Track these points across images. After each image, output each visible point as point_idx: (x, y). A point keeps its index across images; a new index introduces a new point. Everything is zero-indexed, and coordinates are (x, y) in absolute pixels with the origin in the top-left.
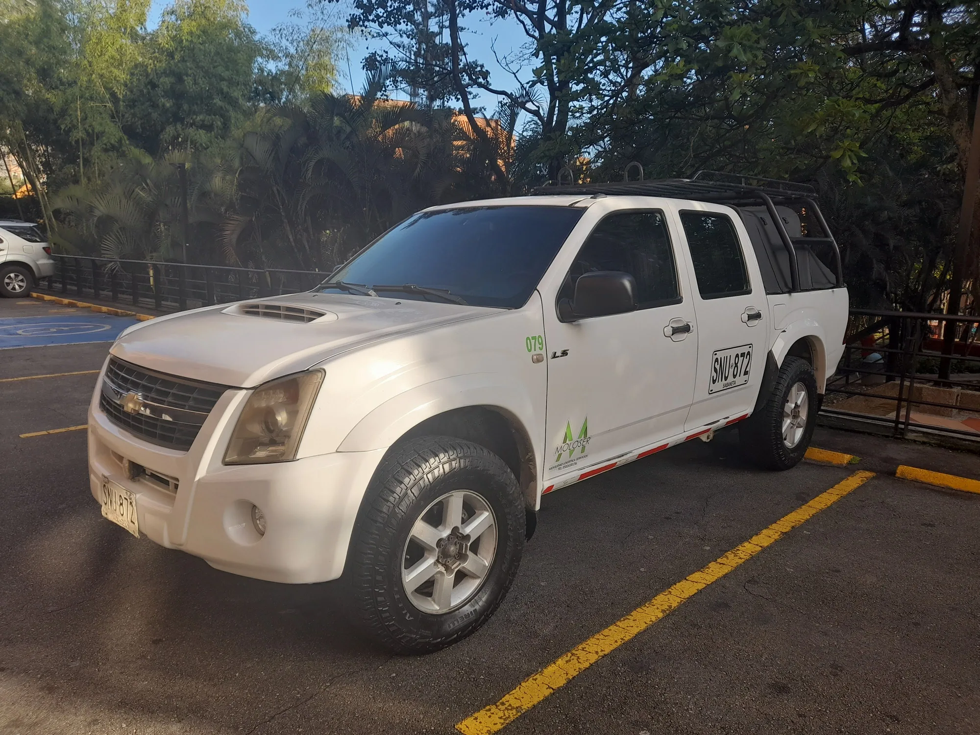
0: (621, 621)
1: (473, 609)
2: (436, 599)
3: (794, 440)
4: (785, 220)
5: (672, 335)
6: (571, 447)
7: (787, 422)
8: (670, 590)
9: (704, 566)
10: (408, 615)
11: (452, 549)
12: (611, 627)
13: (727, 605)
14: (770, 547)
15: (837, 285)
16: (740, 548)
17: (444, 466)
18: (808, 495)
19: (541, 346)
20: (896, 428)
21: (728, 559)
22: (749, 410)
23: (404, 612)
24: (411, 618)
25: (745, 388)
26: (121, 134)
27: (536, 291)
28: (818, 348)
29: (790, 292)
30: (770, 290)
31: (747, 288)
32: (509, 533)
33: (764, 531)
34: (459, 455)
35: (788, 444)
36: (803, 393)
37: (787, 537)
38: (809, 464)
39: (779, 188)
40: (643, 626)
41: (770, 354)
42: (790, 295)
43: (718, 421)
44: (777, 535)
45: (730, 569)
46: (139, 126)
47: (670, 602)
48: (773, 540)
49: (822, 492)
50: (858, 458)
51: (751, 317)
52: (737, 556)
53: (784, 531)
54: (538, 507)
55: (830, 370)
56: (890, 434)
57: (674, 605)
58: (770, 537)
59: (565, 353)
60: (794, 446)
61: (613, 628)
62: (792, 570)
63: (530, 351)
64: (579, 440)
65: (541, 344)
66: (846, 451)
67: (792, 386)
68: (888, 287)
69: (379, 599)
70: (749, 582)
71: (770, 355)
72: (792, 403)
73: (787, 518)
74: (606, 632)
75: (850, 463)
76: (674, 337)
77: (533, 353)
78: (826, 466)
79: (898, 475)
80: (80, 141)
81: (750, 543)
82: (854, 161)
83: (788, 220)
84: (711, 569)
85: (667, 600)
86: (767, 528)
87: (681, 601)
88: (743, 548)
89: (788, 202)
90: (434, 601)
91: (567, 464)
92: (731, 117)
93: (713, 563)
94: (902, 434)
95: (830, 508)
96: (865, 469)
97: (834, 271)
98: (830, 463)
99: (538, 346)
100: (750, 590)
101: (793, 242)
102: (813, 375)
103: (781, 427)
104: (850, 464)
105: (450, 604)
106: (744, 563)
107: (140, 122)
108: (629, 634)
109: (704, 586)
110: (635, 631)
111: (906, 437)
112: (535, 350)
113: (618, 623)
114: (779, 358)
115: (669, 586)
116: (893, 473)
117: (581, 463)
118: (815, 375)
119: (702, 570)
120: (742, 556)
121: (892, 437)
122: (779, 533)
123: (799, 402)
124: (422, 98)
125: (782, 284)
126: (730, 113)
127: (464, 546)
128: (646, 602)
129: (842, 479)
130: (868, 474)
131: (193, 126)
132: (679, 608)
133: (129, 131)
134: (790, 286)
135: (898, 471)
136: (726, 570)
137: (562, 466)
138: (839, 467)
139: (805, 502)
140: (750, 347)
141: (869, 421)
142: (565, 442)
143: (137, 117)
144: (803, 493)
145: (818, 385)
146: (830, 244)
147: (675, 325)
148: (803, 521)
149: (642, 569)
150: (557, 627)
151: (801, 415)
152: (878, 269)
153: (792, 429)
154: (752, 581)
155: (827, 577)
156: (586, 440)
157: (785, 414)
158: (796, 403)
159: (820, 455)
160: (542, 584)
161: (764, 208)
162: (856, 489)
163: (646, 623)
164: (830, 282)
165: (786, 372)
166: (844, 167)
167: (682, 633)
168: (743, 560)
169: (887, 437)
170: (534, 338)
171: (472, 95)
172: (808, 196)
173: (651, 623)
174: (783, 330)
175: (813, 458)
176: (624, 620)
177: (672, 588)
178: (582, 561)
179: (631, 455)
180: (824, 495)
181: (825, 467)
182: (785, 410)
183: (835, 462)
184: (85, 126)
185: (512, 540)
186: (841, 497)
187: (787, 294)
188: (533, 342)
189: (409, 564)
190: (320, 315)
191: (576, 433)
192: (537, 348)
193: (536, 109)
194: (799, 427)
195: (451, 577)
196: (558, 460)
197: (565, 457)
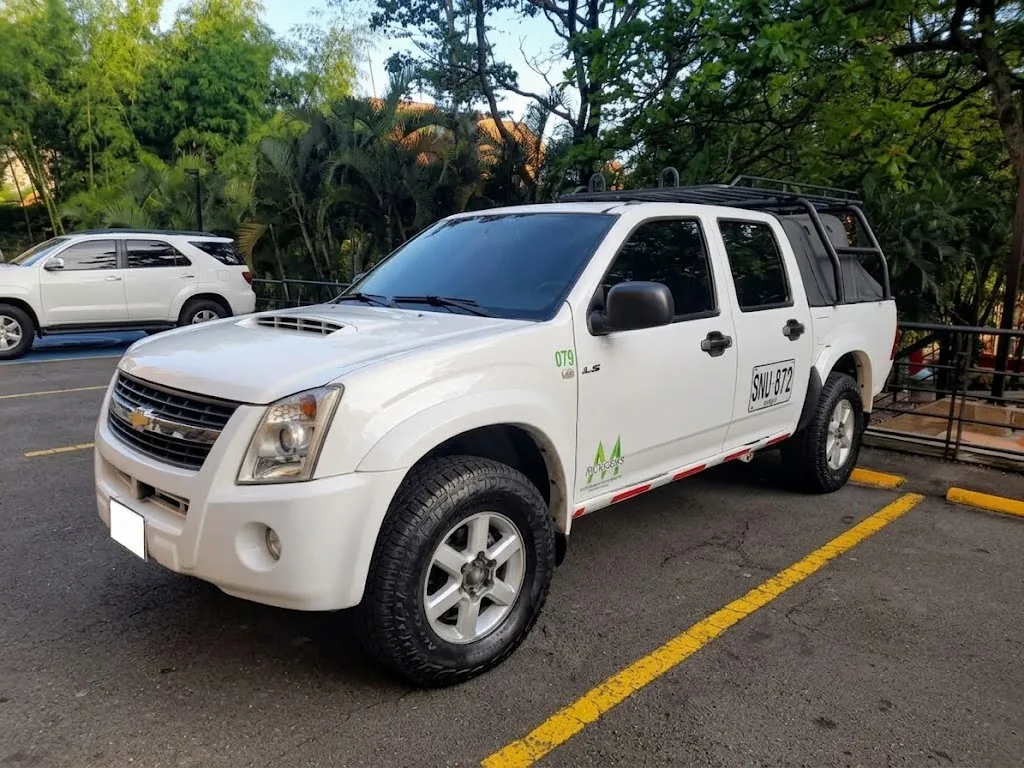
0: (657, 652)
1: (500, 638)
2: (460, 628)
3: (838, 463)
4: (828, 228)
5: (711, 349)
6: (603, 469)
7: (832, 442)
8: (707, 620)
9: (744, 594)
10: (431, 644)
11: (478, 575)
12: (646, 657)
14: (815, 574)
15: (885, 298)
16: (782, 574)
17: (469, 487)
18: (854, 519)
19: (571, 361)
20: (948, 448)
21: (769, 586)
22: (790, 428)
23: (426, 641)
24: (434, 648)
25: (787, 405)
26: (133, 138)
27: (566, 303)
28: (864, 364)
29: (834, 304)
30: (813, 303)
31: (789, 300)
32: (538, 559)
33: (808, 558)
35: (832, 465)
36: (849, 411)
37: (832, 564)
38: (855, 486)
39: (823, 195)
40: (679, 658)
42: (834, 307)
43: (758, 441)
44: (821, 561)
45: (771, 597)
46: (152, 131)
47: (708, 632)
48: (818, 567)
49: (869, 515)
50: (907, 480)
51: (793, 331)
52: (778, 583)
53: (830, 557)
54: (568, 533)
55: (877, 388)
56: (941, 455)
57: (713, 635)
58: (814, 563)
59: (596, 368)
60: (839, 468)
63: (559, 366)
64: (611, 462)
65: (572, 358)
66: (894, 472)
67: (836, 404)
69: (400, 627)
70: (791, 611)
71: (813, 371)
72: (836, 422)
73: (832, 543)
77: (563, 367)
79: (948, 498)
80: (90, 146)
81: (793, 569)
82: (902, 167)
83: (831, 227)
84: (752, 597)
85: (705, 629)
86: (811, 554)
87: (721, 631)
88: (785, 575)
89: (833, 210)
90: (458, 629)
91: (598, 486)
92: (771, 119)
93: (753, 590)
94: (953, 455)
95: (877, 533)
96: (915, 492)
98: (877, 485)
99: (568, 360)
100: (793, 620)
101: (838, 252)
102: (859, 393)
103: (825, 448)
104: (899, 486)
105: (474, 633)
106: (786, 591)
107: (152, 127)
108: (665, 666)
109: (745, 615)
110: (671, 663)
111: (958, 458)
112: (565, 365)
114: (824, 374)
115: (707, 615)
116: (943, 496)
117: (613, 486)
118: (861, 393)
119: (741, 599)
120: (784, 584)
121: (942, 458)
122: (824, 559)
123: (844, 421)
125: (825, 296)
127: (490, 572)
129: (890, 502)
130: (917, 497)
131: (208, 130)
132: (718, 638)
133: (140, 135)
134: (835, 298)
135: (949, 494)
136: (767, 598)
137: (594, 488)
138: (886, 490)
140: (792, 363)
141: (918, 441)
142: (596, 461)
144: (850, 517)
145: (864, 403)
146: (877, 254)
147: (713, 339)
148: (848, 547)
149: (679, 597)
151: (846, 433)
153: (837, 450)
154: (796, 610)
155: (875, 606)
156: (619, 461)
157: (829, 434)
158: (841, 422)
161: (807, 215)
162: (907, 513)
163: (683, 655)
164: (876, 294)
165: (831, 389)
166: (890, 174)
168: (785, 588)
169: (938, 458)
170: (564, 352)
171: (499, 98)
172: (853, 203)
173: (688, 654)
174: (827, 345)
175: (859, 480)
176: (660, 651)
177: (711, 617)
179: (666, 476)
180: (871, 519)
181: (872, 489)
182: (829, 430)
183: (882, 484)
184: (95, 130)
185: (540, 565)
186: (890, 521)
187: (831, 307)
188: (562, 355)
189: (432, 590)
190: (339, 328)
191: (608, 454)
192: (567, 364)
193: (566, 112)
194: (843, 446)
195: (476, 605)
196: (590, 481)
197: (597, 478)
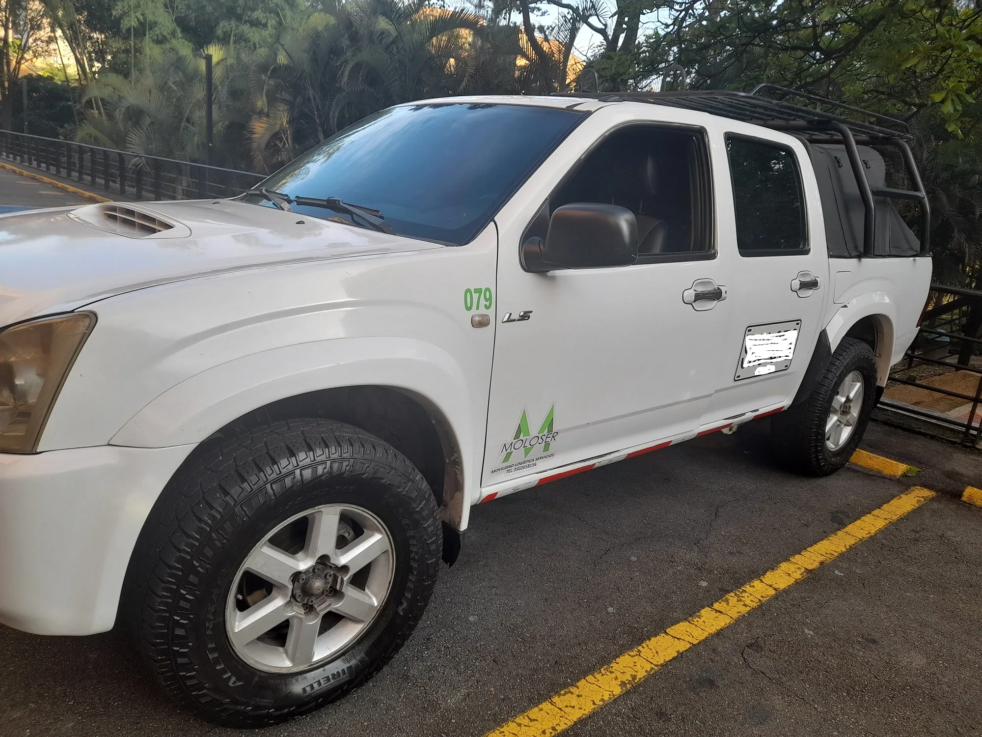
0: (559, 696)
1: (348, 665)
2: (290, 652)
3: (838, 442)
4: (866, 163)
5: (694, 302)
6: (527, 444)
7: (833, 419)
8: (640, 648)
9: (694, 613)
10: (234, 679)
11: (318, 584)
12: (544, 704)
13: (712, 683)
14: (787, 591)
15: (921, 253)
16: (747, 588)
17: (303, 472)
18: (848, 516)
19: (488, 304)
20: (966, 434)
21: (728, 604)
22: (785, 401)
23: (225, 676)
24: (239, 683)
25: (784, 375)
26: (174, 25)
27: (492, 223)
28: (886, 331)
29: (859, 257)
30: (833, 253)
31: (804, 246)
32: (412, 564)
33: (784, 566)
34: (332, 456)
35: (830, 445)
36: (858, 385)
37: (813, 577)
38: (854, 471)
39: (864, 122)
40: (589, 708)
41: (823, 333)
42: (860, 260)
43: (743, 414)
44: (799, 572)
45: (728, 622)
46: (193, 19)
47: (635, 668)
48: (792, 581)
49: (864, 513)
50: (915, 469)
51: (805, 286)
52: (741, 600)
53: (810, 567)
54: (464, 526)
55: (896, 357)
56: (958, 441)
57: (641, 674)
58: (789, 575)
59: (525, 316)
60: (837, 449)
61: (546, 706)
62: (811, 633)
63: (469, 309)
64: (540, 436)
65: (490, 299)
66: (901, 458)
67: (846, 376)
68: (967, 259)
69: (180, 660)
70: (750, 646)
71: (823, 336)
72: (842, 396)
73: (816, 547)
74: (534, 713)
75: (904, 475)
76: (699, 305)
77: (474, 311)
78: (875, 476)
79: (964, 499)
80: (132, 30)
81: (762, 581)
82: (958, 107)
83: (870, 163)
84: (703, 619)
85: (632, 665)
86: (787, 560)
87: (652, 669)
88: (751, 589)
89: (873, 142)
90: (286, 653)
91: (520, 466)
92: (817, 48)
93: (707, 609)
94: (973, 442)
95: (872, 538)
96: (924, 486)
97: (921, 235)
98: (880, 472)
99: (483, 302)
100: (750, 659)
101: (873, 193)
102: (874, 364)
103: (825, 426)
104: (906, 476)
105: (312, 657)
106: (748, 613)
107: (193, 15)
108: (566, 721)
109: (689, 646)
110: (575, 715)
111: (978, 446)
112: (478, 309)
113: (556, 699)
114: (834, 340)
115: (640, 641)
116: (959, 495)
117: (542, 465)
118: (877, 365)
119: (690, 618)
120: (748, 602)
121: (959, 444)
122: (803, 570)
123: (852, 395)
124: (487, 11)
125: (850, 245)
126: (817, 44)
127: (339, 580)
128: (602, 666)
129: (893, 497)
130: (927, 493)
131: (247, 23)
132: (646, 680)
133: (181, 22)
134: (862, 250)
135: (964, 494)
136: (722, 622)
137: (513, 468)
138: (891, 479)
139: (842, 525)
140: (798, 324)
141: (933, 421)
142: (517, 436)
143: (192, 9)
144: (842, 512)
145: (879, 375)
146: (920, 200)
147: (700, 289)
148: (836, 554)
149: (610, 610)
150: (468, 695)
151: (852, 410)
152: (958, 236)
153: (839, 428)
154: (755, 646)
155: (859, 650)
156: (551, 436)
157: (832, 409)
158: (848, 396)
159: (869, 461)
160: (471, 619)
161: (843, 147)
162: (909, 513)
163: (594, 703)
164: (912, 249)
165: (840, 358)
166: (943, 114)
167: (640, 727)
168: (748, 608)
169: (954, 443)
170: (477, 291)
171: (541, 12)
172: (902, 137)
173: (601, 703)
174: (843, 305)
175: (860, 464)
176: (564, 695)
177: (644, 645)
178: (535, 586)
179: (616, 454)
180: (868, 518)
181: (873, 478)
182: (832, 404)
183: (887, 472)
184: (137, 14)
185: (415, 573)
186: (890, 522)
187: (855, 260)
188: (475, 296)
189: (243, 606)
190: (168, 227)
191: (535, 427)
192: (482, 306)
193: (600, 26)
194: (847, 425)
195: (315, 622)
196: (507, 459)
197: (518, 456)
